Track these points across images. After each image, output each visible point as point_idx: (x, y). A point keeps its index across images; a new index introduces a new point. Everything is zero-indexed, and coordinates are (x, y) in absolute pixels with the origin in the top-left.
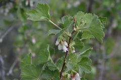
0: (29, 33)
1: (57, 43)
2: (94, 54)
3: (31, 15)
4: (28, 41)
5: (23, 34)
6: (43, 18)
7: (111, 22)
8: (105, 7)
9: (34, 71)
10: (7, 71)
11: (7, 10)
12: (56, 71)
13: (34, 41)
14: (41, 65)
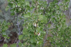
0: (27, 22)
1: (33, 24)
2: (45, 28)
3: (25, 16)
4: (26, 24)
5: (25, 22)
6: (29, 17)
7: (50, 19)
8: (48, 15)
9: (27, 33)
10: (21, 32)
11: (21, 15)
12: (33, 32)
13: (28, 24)
14: (29, 31)
